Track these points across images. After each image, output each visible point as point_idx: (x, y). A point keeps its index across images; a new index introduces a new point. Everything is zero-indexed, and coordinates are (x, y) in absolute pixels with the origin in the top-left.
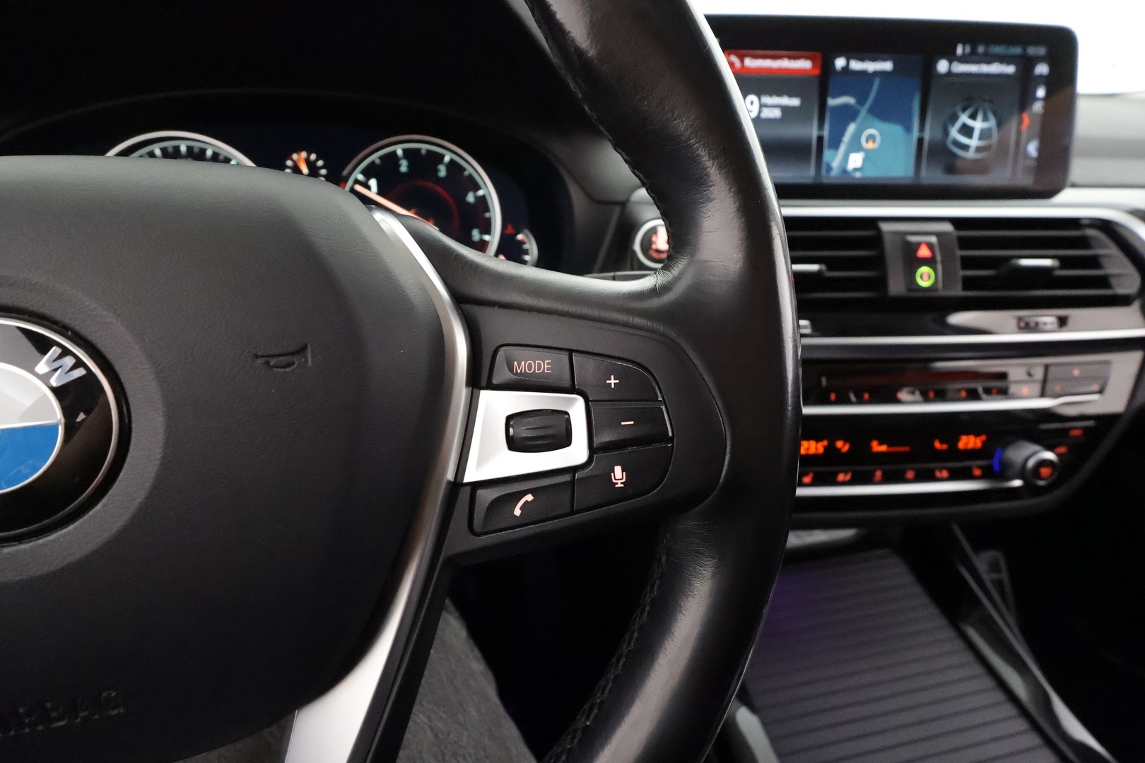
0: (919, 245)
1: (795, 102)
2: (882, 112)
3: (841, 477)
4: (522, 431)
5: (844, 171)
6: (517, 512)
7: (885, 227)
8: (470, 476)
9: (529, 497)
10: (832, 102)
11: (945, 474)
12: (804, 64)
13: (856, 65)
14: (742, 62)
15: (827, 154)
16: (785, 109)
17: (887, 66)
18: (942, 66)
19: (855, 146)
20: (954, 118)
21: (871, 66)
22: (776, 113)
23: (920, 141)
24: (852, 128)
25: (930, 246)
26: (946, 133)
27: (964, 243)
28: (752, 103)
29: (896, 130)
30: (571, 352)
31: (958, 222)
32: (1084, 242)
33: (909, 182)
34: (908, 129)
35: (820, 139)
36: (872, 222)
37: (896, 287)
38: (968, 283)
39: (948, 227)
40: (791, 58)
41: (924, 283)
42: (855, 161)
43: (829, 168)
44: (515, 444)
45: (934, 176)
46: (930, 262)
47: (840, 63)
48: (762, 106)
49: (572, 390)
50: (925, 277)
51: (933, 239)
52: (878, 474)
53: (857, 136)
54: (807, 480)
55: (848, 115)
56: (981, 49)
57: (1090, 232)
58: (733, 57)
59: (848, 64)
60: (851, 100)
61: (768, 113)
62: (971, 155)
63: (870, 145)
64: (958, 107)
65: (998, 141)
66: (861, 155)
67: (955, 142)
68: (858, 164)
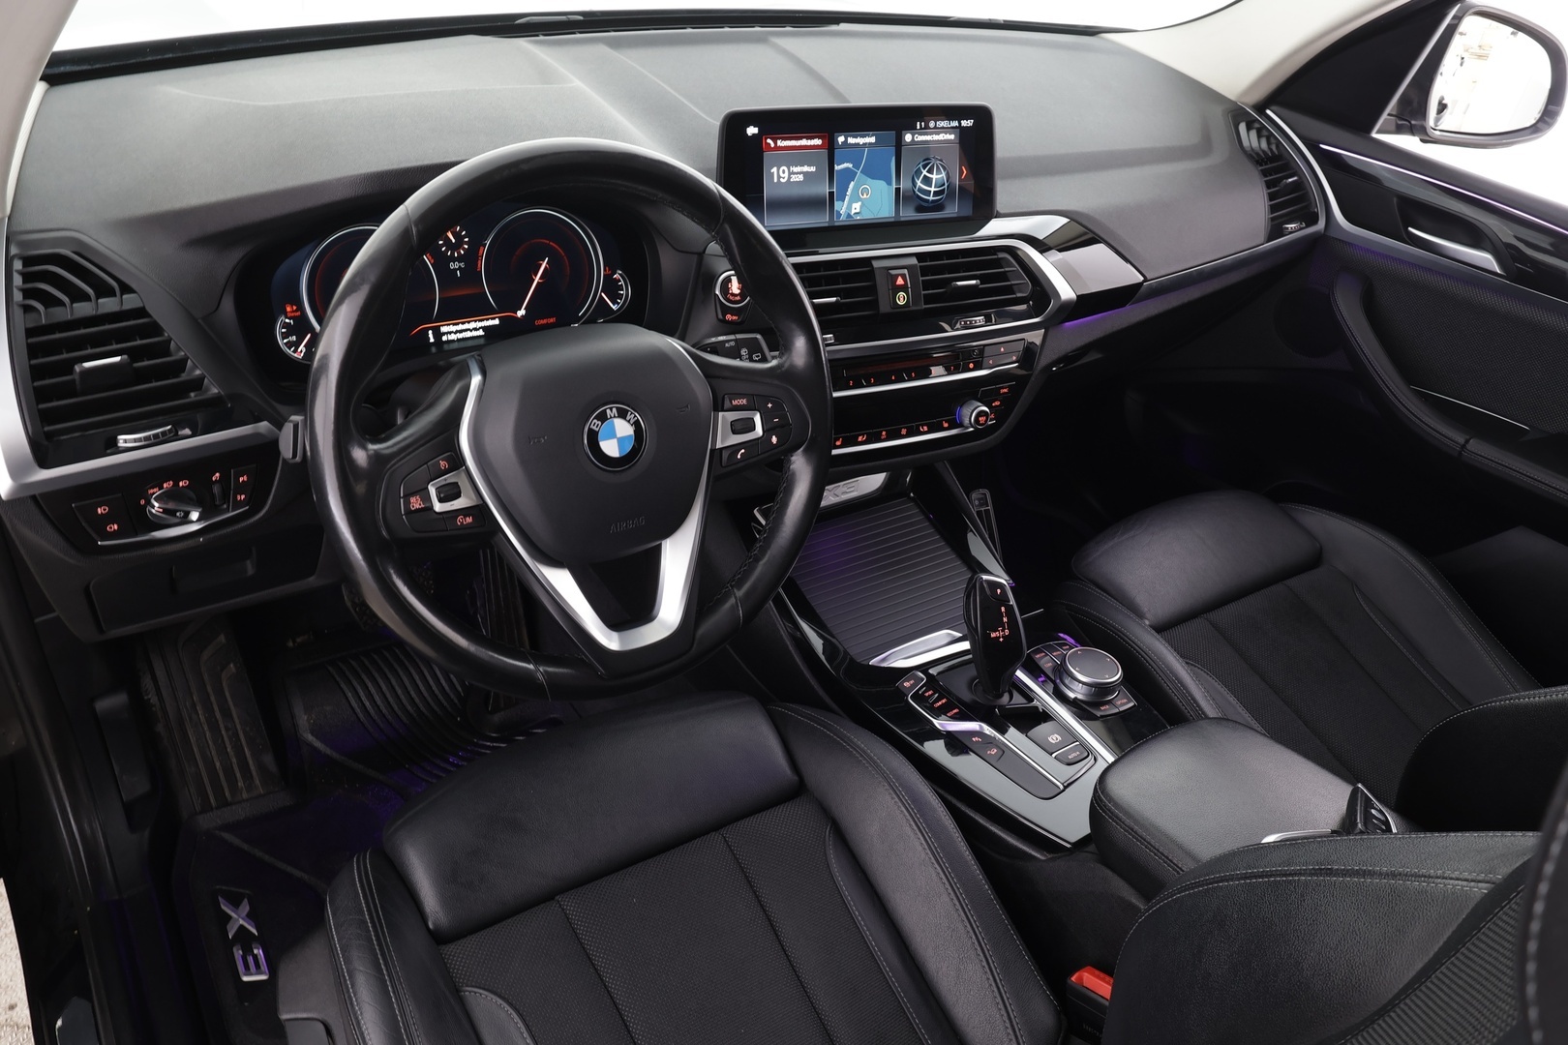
0: (897, 276)
1: (813, 169)
2: (872, 173)
3: (860, 438)
4: (738, 426)
5: (849, 216)
6: (739, 457)
7: (876, 264)
8: (719, 445)
9: (743, 451)
10: (836, 168)
11: (926, 428)
12: (817, 142)
13: (851, 140)
14: (776, 143)
15: (837, 204)
16: (805, 174)
17: (872, 140)
18: (908, 137)
19: (855, 198)
20: (918, 173)
21: (861, 141)
22: (801, 178)
23: (898, 190)
24: (852, 184)
25: (903, 276)
26: (914, 184)
27: (925, 271)
28: (784, 172)
29: (881, 184)
30: (753, 395)
31: (920, 256)
32: (998, 263)
33: (893, 220)
34: (889, 183)
35: (831, 194)
36: (868, 261)
37: (884, 307)
38: (928, 299)
39: (914, 261)
40: (808, 138)
41: (901, 302)
42: (856, 207)
43: (839, 215)
44: (734, 432)
45: (909, 214)
46: (903, 288)
47: (841, 139)
48: (790, 173)
49: (755, 410)
50: (902, 299)
51: (906, 271)
52: (884, 433)
53: (856, 189)
54: (838, 443)
55: (849, 175)
56: (932, 124)
57: (1002, 255)
58: (769, 141)
59: (846, 140)
60: (850, 166)
61: (794, 178)
62: (931, 198)
63: (865, 196)
64: (920, 165)
65: (948, 186)
66: (860, 203)
67: (920, 190)
68: (858, 210)
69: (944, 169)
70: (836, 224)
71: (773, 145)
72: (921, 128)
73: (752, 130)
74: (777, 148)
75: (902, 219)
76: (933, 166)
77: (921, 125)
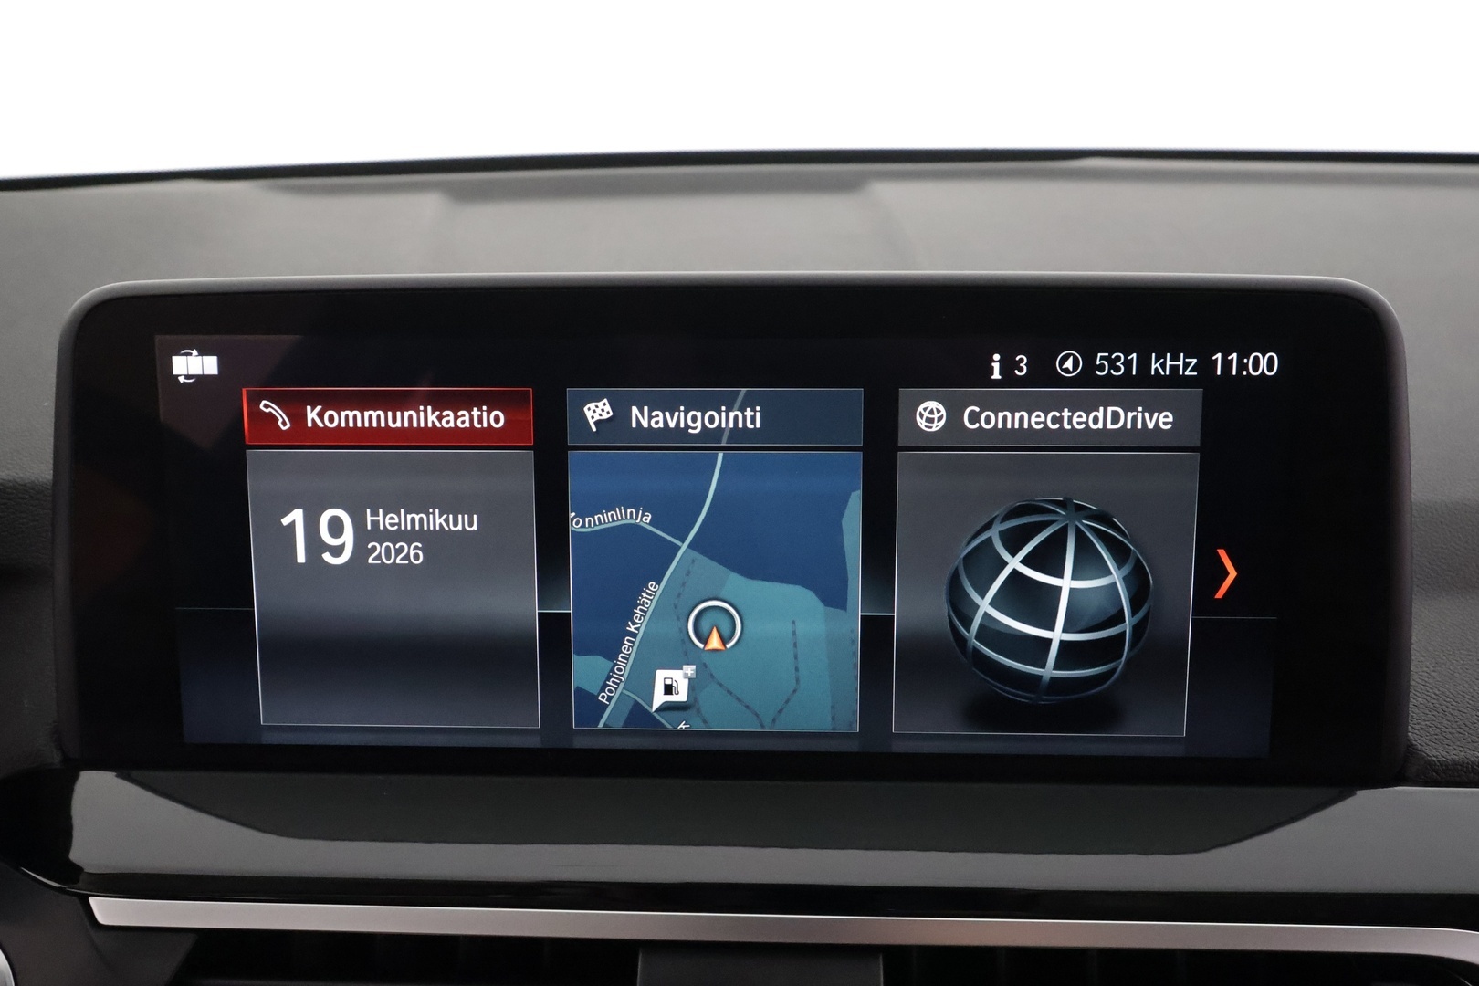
1: (466, 523)
5: (639, 713)
10: (576, 524)
13: (640, 417)
14: (299, 418)
15: (585, 670)
16: (431, 540)
17: (751, 418)
18: (930, 414)
19: (670, 649)
20: (982, 563)
21: (692, 420)
22: (414, 553)
23: (875, 632)
24: (651, 596)
26: (961, 609)
28: (336, 526)
29: (794, 599)
33: (853, 746)
34: (834, 597)
35: (554, 626)
40: (440, 403)
43: (593, 706)
45: (935, 728)
47: (596, 411)
48: (362, 536)
53: (675, 608)
55: (638, 557)
56: (1065, 364)
58: (266, 406)
59: (621, 415)
60: (645, 520)
61: (380, 553)
62: (1049, 671)
63: (715, 642)
64: (994, 534)
65: (1137, 629)
66: (690, 670)
67: (991, 633)
68: (681, 696)
69: (1120, 554)
70: (580, 743)
71: (283, 422)
72: (1009, 379)
73: (191, 365)
74: (304, 437)
75: (899, 747)
76: (1057, 542)
77: (1007, 366)
